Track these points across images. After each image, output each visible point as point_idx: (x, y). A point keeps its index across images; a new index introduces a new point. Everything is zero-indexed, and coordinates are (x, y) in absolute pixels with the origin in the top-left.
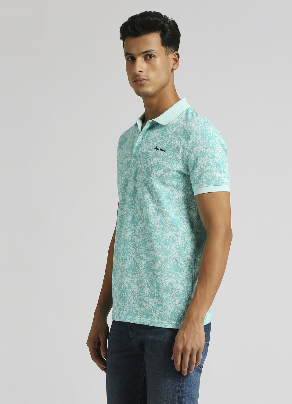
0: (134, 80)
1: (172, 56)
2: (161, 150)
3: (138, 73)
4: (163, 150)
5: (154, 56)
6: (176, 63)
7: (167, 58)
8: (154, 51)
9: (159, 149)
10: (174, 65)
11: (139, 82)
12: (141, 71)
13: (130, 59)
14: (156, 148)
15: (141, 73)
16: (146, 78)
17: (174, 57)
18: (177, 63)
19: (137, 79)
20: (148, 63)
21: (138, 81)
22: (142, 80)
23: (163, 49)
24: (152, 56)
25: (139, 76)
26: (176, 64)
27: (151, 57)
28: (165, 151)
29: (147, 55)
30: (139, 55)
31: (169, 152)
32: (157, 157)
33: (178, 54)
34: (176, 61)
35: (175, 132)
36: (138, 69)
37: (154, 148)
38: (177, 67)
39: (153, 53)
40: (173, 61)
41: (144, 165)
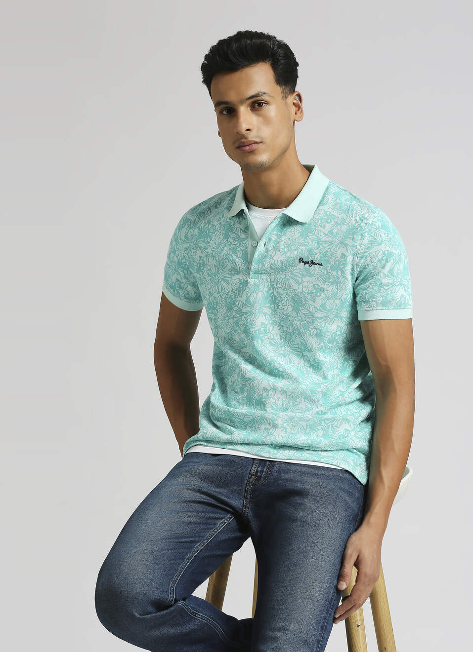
0: (237, 145)
1: (291, 99)
2: (313, 263)
3: (244, 134)
4: (319, 264)
5: (267, 103)
6: (298, 110)
7: (286, 104)
8: (265, 93)
9: (308, 263)
10: (296, 113)
11: (246, 148)
12: (248, 130)
13: (224, 112)
14: (301, 260)
15: (248, 132)
16: (258, 140)
17: (295, 101)
18: (300, 110)
19: (243, 142)
20: (258, 115)
22: (252, 144)
23: (278, 89)
24: (262, 103)
25: (246, 138)
26: (298, 112)
27: (260, 105)
28: (321, 265)
29: (254, 103)
30: (242, 102)
31: (330, 266)
32: (310, 277)
33: (299, 96)
34: (298, 107)
35: (331, 232)
36: (244, 126)
37: (297, 261)
38: (301, 117)
39: (265, 97)
40: (294, 109)
41: (284, 290)
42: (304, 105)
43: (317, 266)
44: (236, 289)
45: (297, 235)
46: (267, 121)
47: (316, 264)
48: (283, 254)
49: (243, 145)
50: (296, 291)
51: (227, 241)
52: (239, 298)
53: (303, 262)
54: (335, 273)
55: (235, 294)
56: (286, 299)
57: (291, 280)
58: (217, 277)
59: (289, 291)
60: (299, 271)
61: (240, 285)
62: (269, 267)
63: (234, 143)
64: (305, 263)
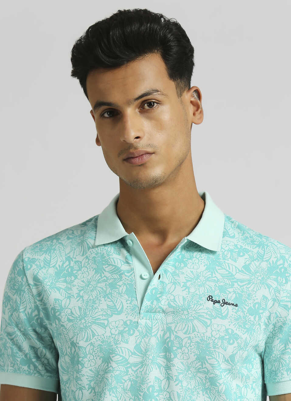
0: (124, 156)
1: (188, 96)
2: (225, 303)
3: (133, 142)
4: (233, 304)
5: (159, 102)
6: (197, 110)
7: (182, 102)
8: (157, 91)
9: (219, 302)
10: (194, 114)
11: (137, 161)
12: (137, 138)
13: (106, 115)
14: (210, 298)
15: (138, 140)
16: (150, 150)
17: (192, 99)
18: (200, 110)
19: (133, 153)
20: (150, 118)
21: (133, 158)
22: (142, 155)
23: (172, 84)
24: (154, 102)
25: (136, 148)
26: (197, 113)
27: (151, 105)
28: (236, 306)
29: (143, 103)
30: (129, 103)
31: (247, 308)
32: (222, 318)
33: (198, 92)
34: (197, 107)
35: (246, 267)
36: (132, 134)
37: (205, 299)
38: (201, 119)
39: (156, 96)
40: (191, 109)
41: (185, 333)
42: (205, 103)
43: (230, 307)
44: (117, 333)
45: (202, 268)
46: (160, 125)
47: (229, 304)
48: (185, 289)
49: (132, 156)
50: (202, 335)
51: (101, 276)
52: (123, 345)
53: (212, 301)
54: (252, 318)
55: (115, 339)
56: (188, 345)
57: (196, 322)
58: (83, 321)
59: (192, 335)
60: (206, 311)
61: (125, 328)
62: (166, 303)
63: (119, 155)
64: (215, 302)
